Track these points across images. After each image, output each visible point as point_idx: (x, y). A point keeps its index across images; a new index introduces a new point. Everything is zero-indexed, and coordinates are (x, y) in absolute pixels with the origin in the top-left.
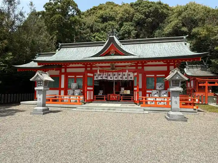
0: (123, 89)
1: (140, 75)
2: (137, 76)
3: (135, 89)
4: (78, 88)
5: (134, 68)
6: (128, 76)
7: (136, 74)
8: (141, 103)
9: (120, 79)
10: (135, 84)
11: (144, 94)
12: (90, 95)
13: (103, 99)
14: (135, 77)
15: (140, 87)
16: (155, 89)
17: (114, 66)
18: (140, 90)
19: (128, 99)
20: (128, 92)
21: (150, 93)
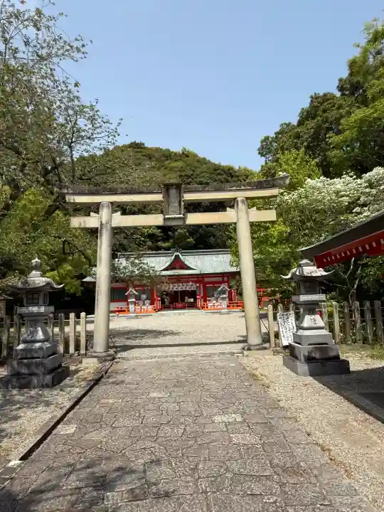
0: (187, 298)
1: (202, 285)
2: (199, 287)
3: (198, 297)
4: (147, 299)
5: (196, 279)
6: (190, 287)
7: (198, 285)
8: (203, 308)
9: (184, 289)
10: (198, 293)
11: (205, 301)
12: (158, 304)
13: (170, 308)
14: (197, 287)
15: (202, 295)
16: (213, 296)
17: (178, 279)
18: (202, 298)
19: (192, 306)
20: (192, 300)
21: (209, 300)
